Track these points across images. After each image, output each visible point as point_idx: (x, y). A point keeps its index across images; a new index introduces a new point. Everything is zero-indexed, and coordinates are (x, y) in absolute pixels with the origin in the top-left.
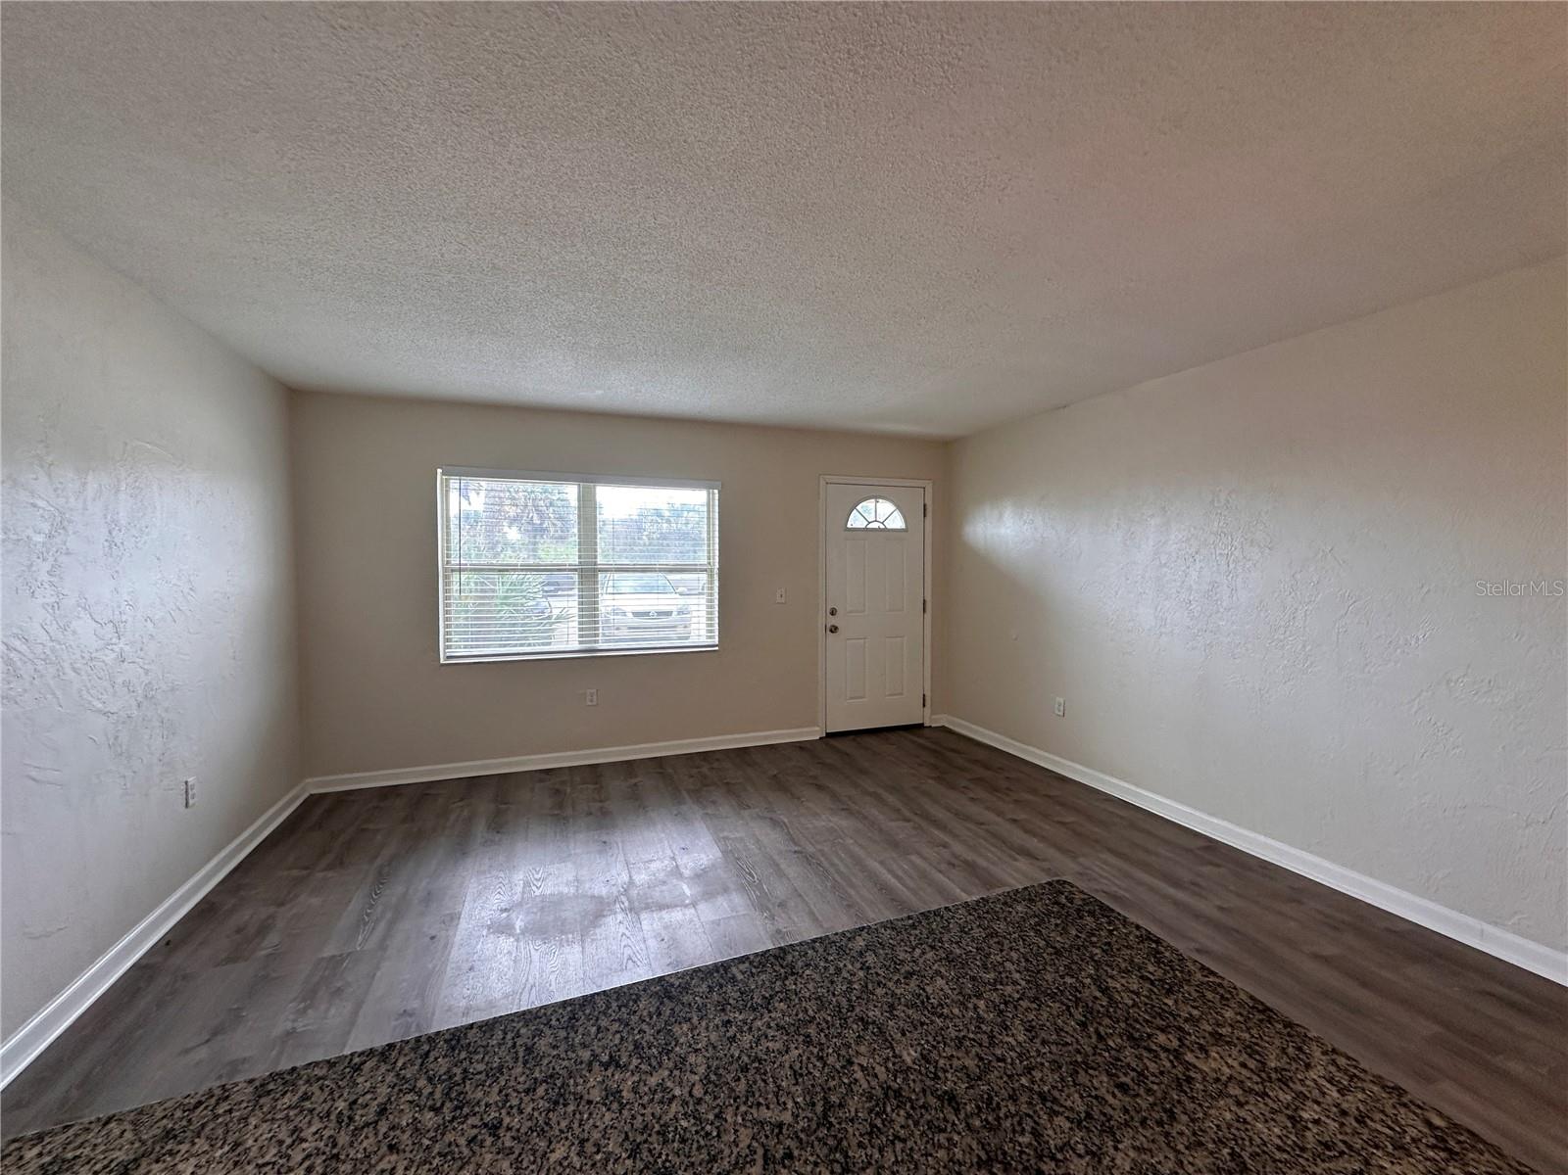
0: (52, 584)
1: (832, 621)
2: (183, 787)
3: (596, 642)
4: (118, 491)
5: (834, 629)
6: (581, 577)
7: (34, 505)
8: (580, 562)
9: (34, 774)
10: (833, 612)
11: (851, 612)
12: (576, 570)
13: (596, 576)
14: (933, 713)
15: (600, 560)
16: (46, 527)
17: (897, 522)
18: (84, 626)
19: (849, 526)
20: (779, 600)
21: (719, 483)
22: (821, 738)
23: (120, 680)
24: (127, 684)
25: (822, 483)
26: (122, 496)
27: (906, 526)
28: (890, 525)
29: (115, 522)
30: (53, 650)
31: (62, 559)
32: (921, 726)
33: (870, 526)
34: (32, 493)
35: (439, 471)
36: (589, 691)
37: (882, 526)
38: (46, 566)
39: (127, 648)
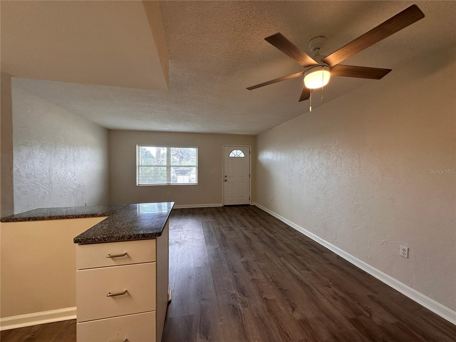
0: (65, 166)
1: (225, 179)
2: (85, 203)
3: (170, 182)
4: (75, 151)
5: (226, 181)
6: (167, 168)
7: (63, 154)
8: (167, 165)
9: (62, 196)
10: (226, 177)
11: (230, 177)
12: (166, 166)
13: (170, 168)
14: (252, 202)
15: (171, 164)
16: (64, 157)
17: (242, 155)
18: (69, 173)
19: (230, 156)
20: (212, 173)
21: (198, 147)
22: (222, 206)
23: (75, 183)
24: (76, 184)
25: (223, 146)
26: (76, 152)
27: (245, 156)
28: (240, 156)
29: (75, 156)
30: (65, 177)
31: (66, 162)
32: (249, 205)
33: (235, 156)
34: (62, 152)
35: (137, 145)
36: (168, 193)
37: (238, 156)
38: (64, 163)
39: (76, 178)
